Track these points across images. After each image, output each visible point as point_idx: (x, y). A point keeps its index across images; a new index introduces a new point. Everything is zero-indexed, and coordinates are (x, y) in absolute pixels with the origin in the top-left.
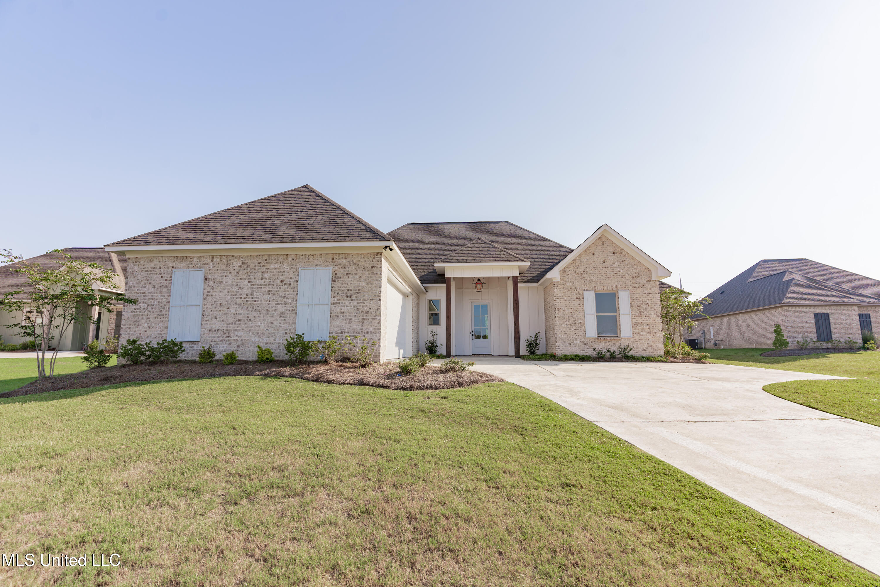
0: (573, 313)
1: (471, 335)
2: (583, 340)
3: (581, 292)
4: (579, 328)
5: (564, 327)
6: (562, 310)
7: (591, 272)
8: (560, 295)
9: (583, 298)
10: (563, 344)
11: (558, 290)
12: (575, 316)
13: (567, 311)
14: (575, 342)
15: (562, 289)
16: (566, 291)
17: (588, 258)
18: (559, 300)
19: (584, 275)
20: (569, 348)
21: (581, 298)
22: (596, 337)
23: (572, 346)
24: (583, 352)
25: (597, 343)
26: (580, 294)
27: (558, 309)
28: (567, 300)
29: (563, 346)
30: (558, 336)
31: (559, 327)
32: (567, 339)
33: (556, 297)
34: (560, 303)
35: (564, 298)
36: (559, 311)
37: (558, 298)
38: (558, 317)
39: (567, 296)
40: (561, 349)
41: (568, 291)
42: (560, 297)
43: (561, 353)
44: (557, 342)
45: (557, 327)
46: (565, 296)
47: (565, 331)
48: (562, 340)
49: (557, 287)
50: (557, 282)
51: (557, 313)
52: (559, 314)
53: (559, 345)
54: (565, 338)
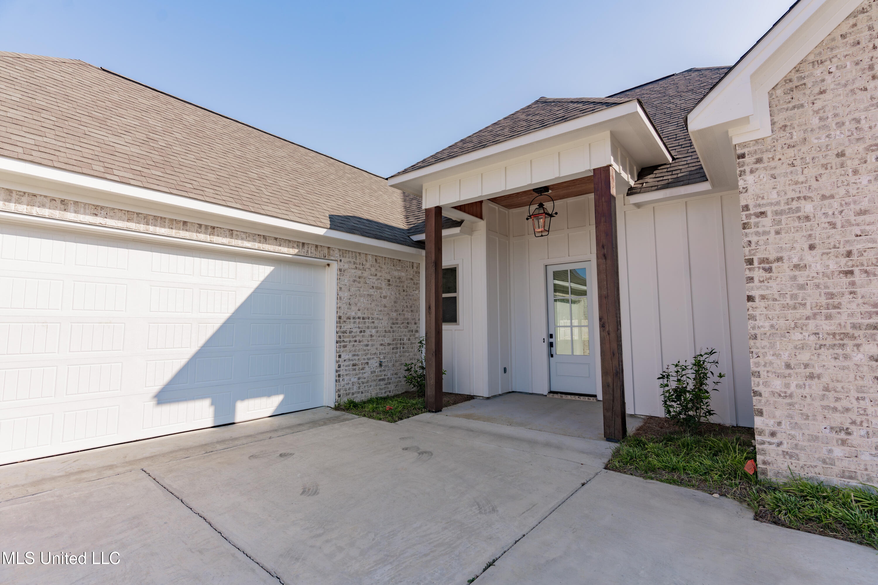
0: (859, 277)
1: (545, 346)
5: (802, 347)
6: (785, 265)
8: (774, 196)
10: (795, 426)
11: (764, 175)
13: (817, 267)
15: (785, 168)
16: (811, 172)
18: (766, 222)
20: (839, 451)
23: (855, 439)
27: (762, 261)
28: (820, 214)
29: (799, 437)
30: (766, 384)
31: (772, 346)
32: (825, 403)
33: (751, 212)
34: (778, 233)
35: (798, 209)
36: (769, 270)
37: (762, 213)
38: (763, 297)
39: (817, 198)
40: (784, 447)
41: (822, 171)
42: (776, 208)
43: (784, 467)
44: (760, 413)
45: (758, 343)
46: (805, 198)
47: (806, 366)
48: (790, 404)
49: (758, 166)
50: (757, 141)
51: (756, 280)
52: (772, 283)
53: (776, 429)
54: (808, 400)
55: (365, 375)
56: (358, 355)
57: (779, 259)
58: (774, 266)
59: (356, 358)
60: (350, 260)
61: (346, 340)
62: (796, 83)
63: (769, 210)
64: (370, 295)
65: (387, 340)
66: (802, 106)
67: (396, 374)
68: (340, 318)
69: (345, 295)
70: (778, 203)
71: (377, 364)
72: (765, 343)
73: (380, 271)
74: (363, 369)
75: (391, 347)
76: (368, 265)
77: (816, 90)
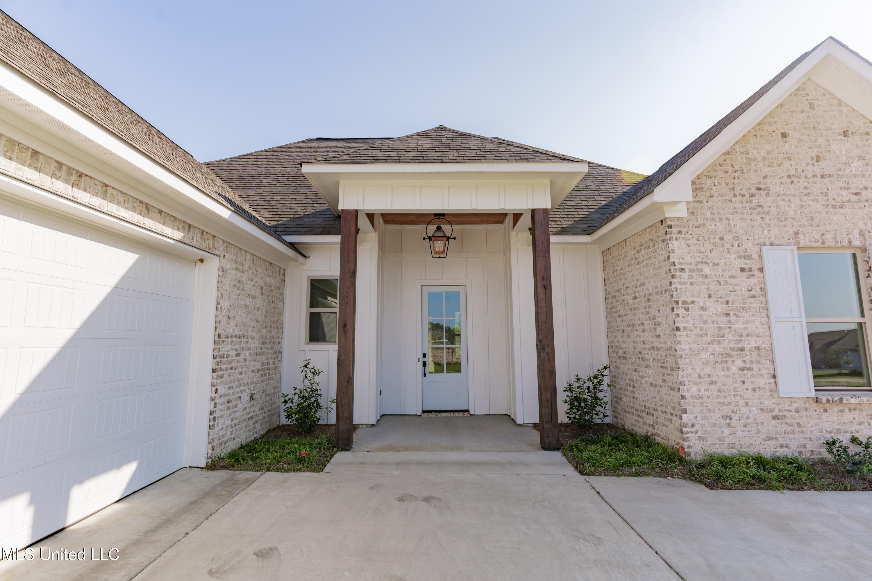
0: (732, 318)
1: (420, 364)
2: (768, 403)
3: (754, 252)
4: (755, 366)
5: (706, 363)
6: (696, 307)
7: (779, 189)
8: (689, 259)
9: (761, 270)
10: (705, 418)
11: (683, 243)
12: (739, 325)
13: (712, 310)
14: (745, 410)
15: (693, 241)
16: (709, 246)
17: (768, 147)
18: (685, 276)
19: (763, 200)
20: (727, 432)
21: (755, 268)
22: (813, 394)
23: (734, 422)
24: (772, 443)
25: (814, 415)
26: (749, 257)
27: (685, 303)
28: (713, 275)
29: (707, 425)
30: (688, 390)
31: (691, 363)
32: (719, 400)
33: (677, 267)
34: (691, 284)
35: (702, 270)
36: (687, 309)
37: (683, 269)
38: (685, 328)
39: (711, 264)
40: (699, 434)
41: (713, 247)
42: (690, 267)
43: (699, 448)
44: (685, 411)
45: (683, 360)
46: (705, 263)
47: (709, 376)
48: (702, 403)
49: (679, 236)
50: (678, 218)
51: (681, 315)
52: (689, 319)
53: (694, 421)
54: (711, 399)
55: (238, 414)
56: (232, 388)
57: (693, 302)
58: (690, 306)
59: (231, 391)
60: (232, 257)
61: (224, 367)
62: (698, 186)
63: (686, 267)
64: (246, 306)
65: (258, 365)
66: (702, 202)
67: (262, 409)
68: (219, 336)
69: (225, 304)
70: (691, 264)
71: (248, 398)
72: (687, 361)
73: (256, 276)
74: (236, 407)
75: (261, 373)
76: (246, 267)
77: (708, 194)
